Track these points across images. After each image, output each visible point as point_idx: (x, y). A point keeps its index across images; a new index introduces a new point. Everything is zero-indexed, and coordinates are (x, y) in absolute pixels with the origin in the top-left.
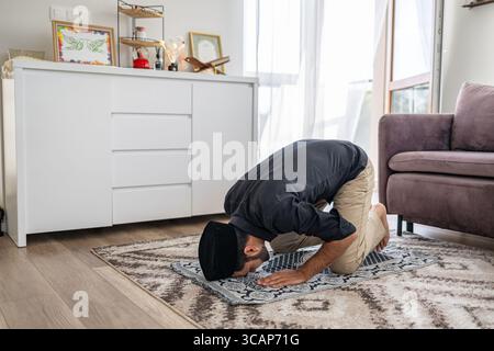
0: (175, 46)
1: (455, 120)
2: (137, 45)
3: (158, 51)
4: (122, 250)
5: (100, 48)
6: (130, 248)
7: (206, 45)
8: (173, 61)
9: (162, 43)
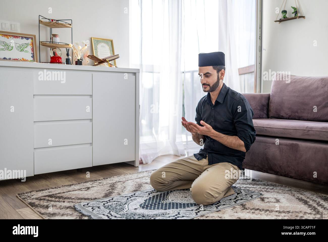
0: (81, 47)
1: (271, 97)
2: (53, 46)
3: (68, 51)
4: (40, 194)
5: (25, 49)
6: (46, 193)
7: (103, 46)
8: (79, 58)
9: (71, 45)
